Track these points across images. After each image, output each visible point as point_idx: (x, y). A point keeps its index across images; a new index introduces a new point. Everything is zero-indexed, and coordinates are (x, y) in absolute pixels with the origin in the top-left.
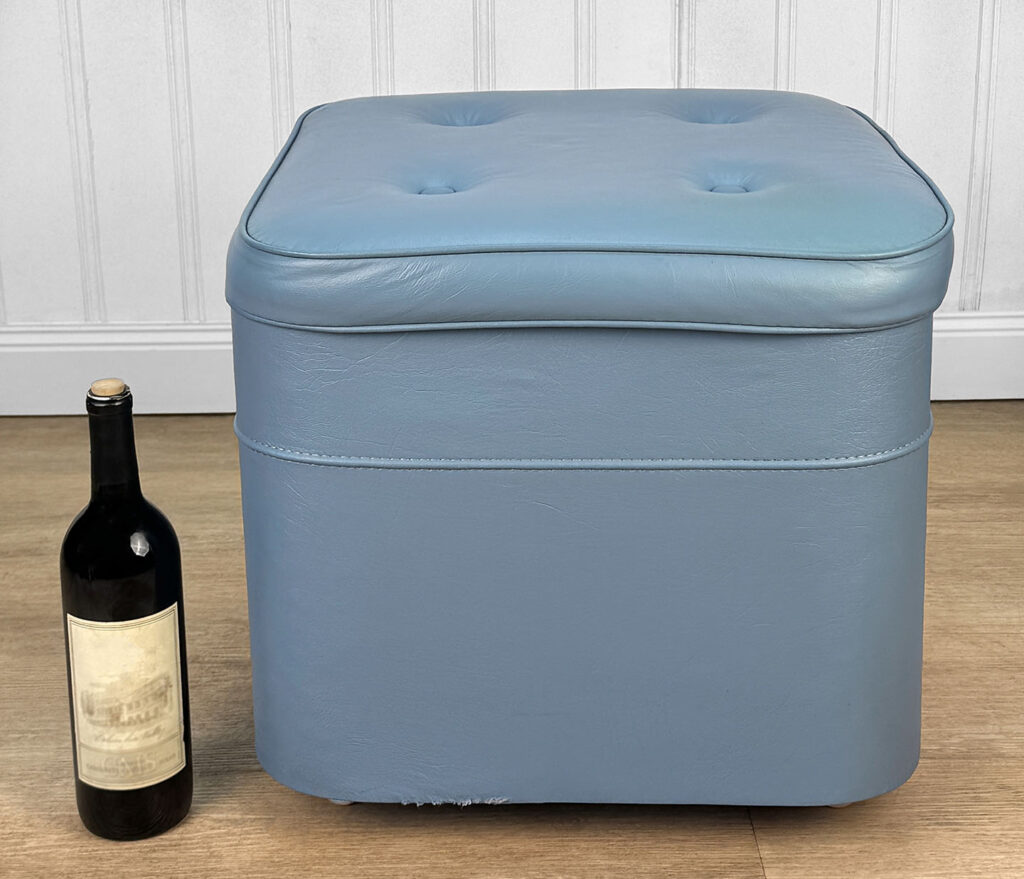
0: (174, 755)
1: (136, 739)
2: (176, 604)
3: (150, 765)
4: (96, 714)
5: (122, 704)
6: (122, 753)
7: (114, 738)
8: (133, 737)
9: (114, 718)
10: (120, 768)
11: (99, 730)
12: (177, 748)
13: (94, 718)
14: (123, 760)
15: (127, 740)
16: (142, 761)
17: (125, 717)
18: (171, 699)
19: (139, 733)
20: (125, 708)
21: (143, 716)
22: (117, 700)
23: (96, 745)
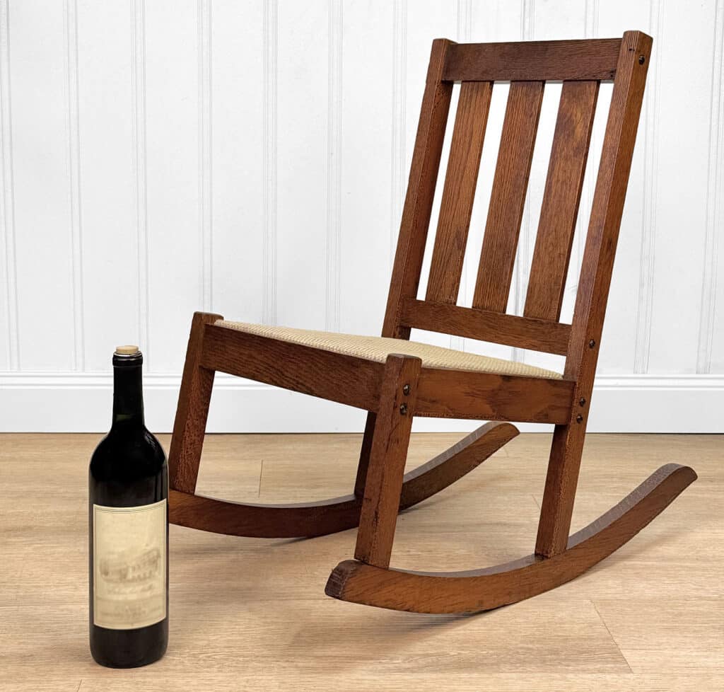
3: (144, 612)
4: (110, 573)
5: (128, 567)
9: (123, 576)
11: (112, 585)
13: (108, 577)
14: (127, 607)
17: (130, 576)
20: (130, 570)
21: (142, 576)
22: (125, 563)
23: (109, 597)
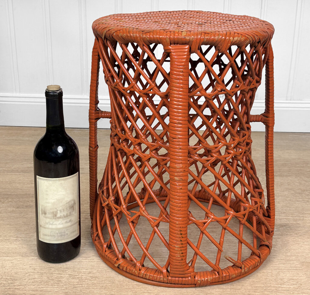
0: (76, 230)
1: (62, 224)
2: (78, 172)
3: (67, 234)
4: (47, 214)
5: (58, 210)
6: (57, 229)
8: (61, 223)
9: (55, 215)
10: (56, 235)
11: (48, 220)
12: (76, 227)
14: (57, 232)
15: (59, 224)
16: (64, 232)
17: (58, 215)
18: (76, 208)
19: (64, 222)
20: (59, 212)
22: (56, 209)
23: (47, 226)
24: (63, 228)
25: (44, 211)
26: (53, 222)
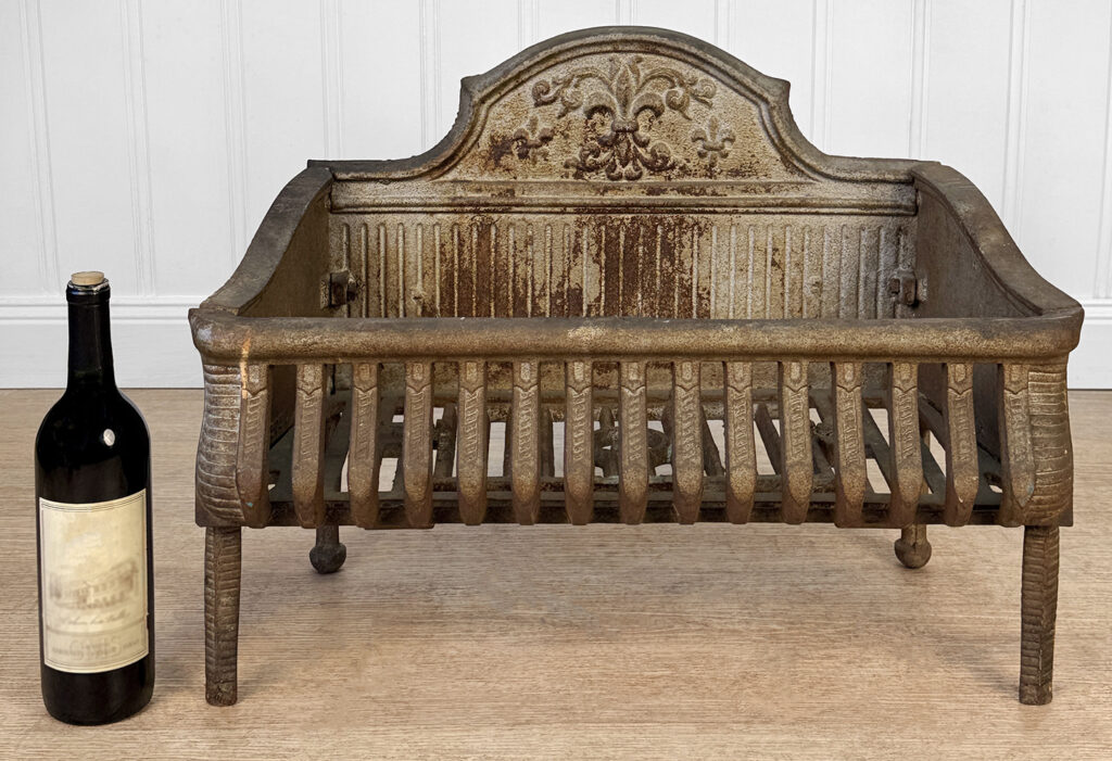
0: (138, 641)
1: (101, 622)
2: (144, 490)
6: (87, 635)
7: (79, 621)
8: (98, 620)
10: (85, 651)
12: (141, 632)
15: (93, 622)
16: (106, 645)
18: (137, 583)
19: (104, 617)
24: (102, 633)
25: (57, 589)
26: (78, 618)
